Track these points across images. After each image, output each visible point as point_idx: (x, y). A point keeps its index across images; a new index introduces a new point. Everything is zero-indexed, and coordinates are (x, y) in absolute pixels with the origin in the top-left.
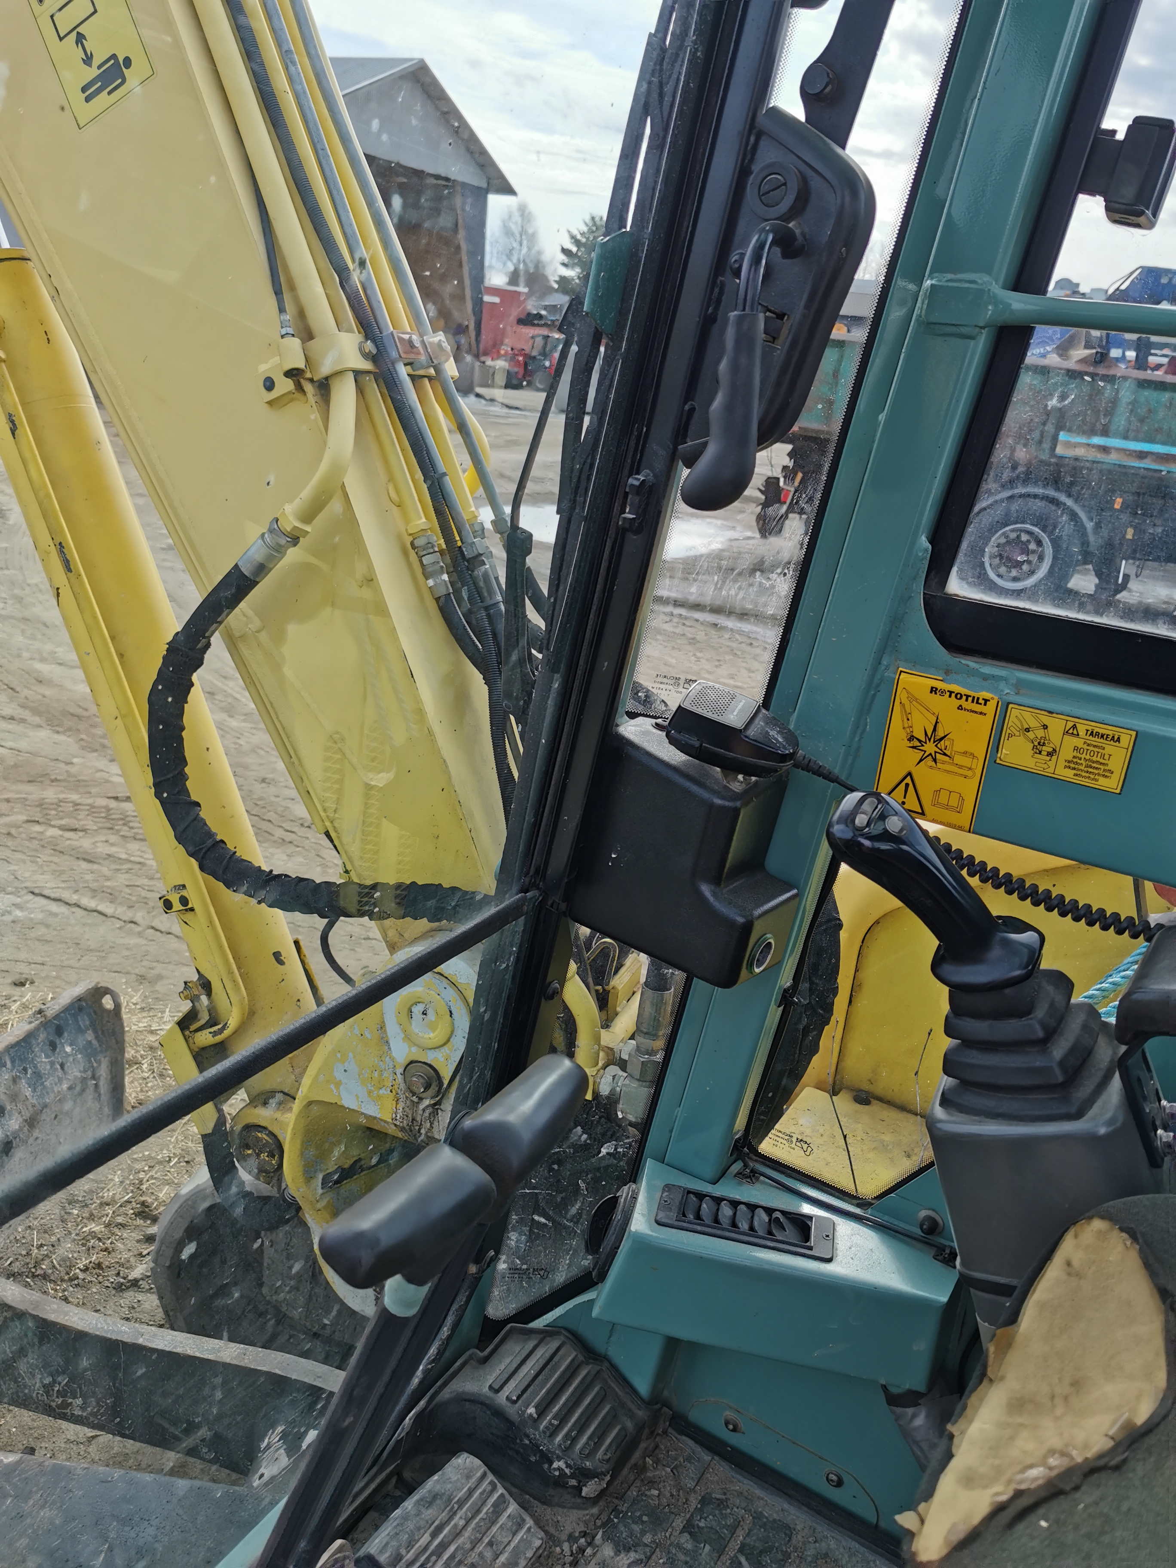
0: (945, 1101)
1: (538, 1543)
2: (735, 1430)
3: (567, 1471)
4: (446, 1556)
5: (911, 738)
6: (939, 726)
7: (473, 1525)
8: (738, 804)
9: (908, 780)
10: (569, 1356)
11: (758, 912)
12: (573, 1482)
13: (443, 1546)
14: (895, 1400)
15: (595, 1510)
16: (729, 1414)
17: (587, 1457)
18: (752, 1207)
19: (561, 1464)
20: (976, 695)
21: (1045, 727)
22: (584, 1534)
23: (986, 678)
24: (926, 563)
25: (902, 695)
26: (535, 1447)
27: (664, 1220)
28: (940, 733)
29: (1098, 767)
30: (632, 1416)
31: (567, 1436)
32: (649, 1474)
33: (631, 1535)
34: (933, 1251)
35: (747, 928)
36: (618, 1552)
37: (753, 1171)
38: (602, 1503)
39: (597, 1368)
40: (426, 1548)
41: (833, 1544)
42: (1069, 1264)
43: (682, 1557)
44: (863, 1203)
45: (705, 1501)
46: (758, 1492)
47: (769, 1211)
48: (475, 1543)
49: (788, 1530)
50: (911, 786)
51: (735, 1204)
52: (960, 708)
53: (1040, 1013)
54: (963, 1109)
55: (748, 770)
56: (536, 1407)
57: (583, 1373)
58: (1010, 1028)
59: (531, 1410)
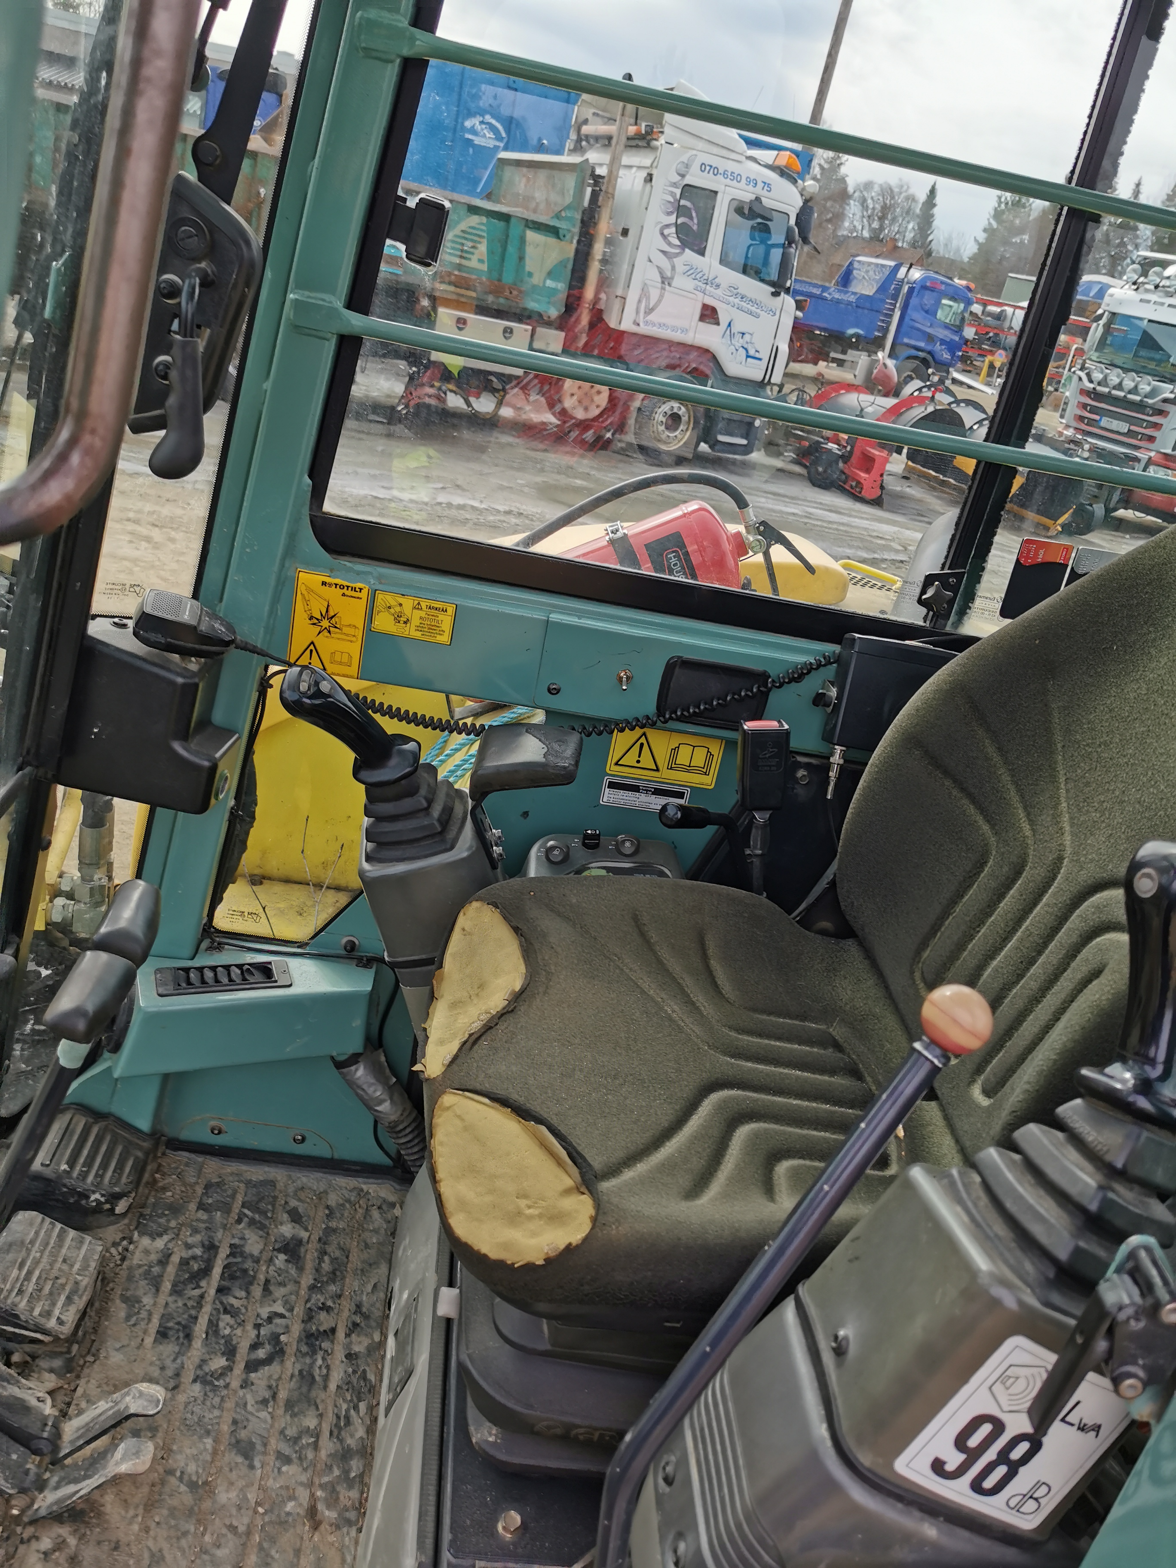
0: (369, 859)
1: (100, 1248)
2: (220, 1133)
3: (103, 1199)
4: (34, 1280)
5: (311, 618)
6: (330, 608)
7: (47, 1253)
8: (196, 680)
9: (312, 647)
10: (81, 1123)
11: (218, 755)
12: (108, 1206)
13: (30, 1273)
14: (340, 1065)
15: (126, 1221)
16: (213, 1123)
17: (115, 1184)
18: (227, 968)
19: (97, 1196)
20: (354, 585)
21: (401, 605)
22: (124, 1238)
23: (358, 573)
24: (309, 494)
25: (301, 588)
26: (73, 1191)
27: (165, 992)
28: (331, 613)
29: (434, 628)
30: (140, 1148)
31: (96, 1175)
32: (160, 1184)
33: (160, 1225)
34: (355, 962)
35: (214, 768)
36: (153, 1239)
37: (219, 944)
38: (130, 1215)
39: (104, 1123)
40: (18, 1279)
41: (304, 1180)
42: (463, 930)
43: (203, 1225)
44: (301, 945)
45: (208, 1186)
46: (244, 1168)
47: (240, 967)
48: (52, 1265)
49: (272, 1183)
50: (314, 652)
51: (214, 969)
52: (344, 595)
53: (423, 791)
54: (381, 861)
55: (198, 654)
56: (67, 1163)
57: (95, 1130)
58: (406, 804)
59: (64, 1167)
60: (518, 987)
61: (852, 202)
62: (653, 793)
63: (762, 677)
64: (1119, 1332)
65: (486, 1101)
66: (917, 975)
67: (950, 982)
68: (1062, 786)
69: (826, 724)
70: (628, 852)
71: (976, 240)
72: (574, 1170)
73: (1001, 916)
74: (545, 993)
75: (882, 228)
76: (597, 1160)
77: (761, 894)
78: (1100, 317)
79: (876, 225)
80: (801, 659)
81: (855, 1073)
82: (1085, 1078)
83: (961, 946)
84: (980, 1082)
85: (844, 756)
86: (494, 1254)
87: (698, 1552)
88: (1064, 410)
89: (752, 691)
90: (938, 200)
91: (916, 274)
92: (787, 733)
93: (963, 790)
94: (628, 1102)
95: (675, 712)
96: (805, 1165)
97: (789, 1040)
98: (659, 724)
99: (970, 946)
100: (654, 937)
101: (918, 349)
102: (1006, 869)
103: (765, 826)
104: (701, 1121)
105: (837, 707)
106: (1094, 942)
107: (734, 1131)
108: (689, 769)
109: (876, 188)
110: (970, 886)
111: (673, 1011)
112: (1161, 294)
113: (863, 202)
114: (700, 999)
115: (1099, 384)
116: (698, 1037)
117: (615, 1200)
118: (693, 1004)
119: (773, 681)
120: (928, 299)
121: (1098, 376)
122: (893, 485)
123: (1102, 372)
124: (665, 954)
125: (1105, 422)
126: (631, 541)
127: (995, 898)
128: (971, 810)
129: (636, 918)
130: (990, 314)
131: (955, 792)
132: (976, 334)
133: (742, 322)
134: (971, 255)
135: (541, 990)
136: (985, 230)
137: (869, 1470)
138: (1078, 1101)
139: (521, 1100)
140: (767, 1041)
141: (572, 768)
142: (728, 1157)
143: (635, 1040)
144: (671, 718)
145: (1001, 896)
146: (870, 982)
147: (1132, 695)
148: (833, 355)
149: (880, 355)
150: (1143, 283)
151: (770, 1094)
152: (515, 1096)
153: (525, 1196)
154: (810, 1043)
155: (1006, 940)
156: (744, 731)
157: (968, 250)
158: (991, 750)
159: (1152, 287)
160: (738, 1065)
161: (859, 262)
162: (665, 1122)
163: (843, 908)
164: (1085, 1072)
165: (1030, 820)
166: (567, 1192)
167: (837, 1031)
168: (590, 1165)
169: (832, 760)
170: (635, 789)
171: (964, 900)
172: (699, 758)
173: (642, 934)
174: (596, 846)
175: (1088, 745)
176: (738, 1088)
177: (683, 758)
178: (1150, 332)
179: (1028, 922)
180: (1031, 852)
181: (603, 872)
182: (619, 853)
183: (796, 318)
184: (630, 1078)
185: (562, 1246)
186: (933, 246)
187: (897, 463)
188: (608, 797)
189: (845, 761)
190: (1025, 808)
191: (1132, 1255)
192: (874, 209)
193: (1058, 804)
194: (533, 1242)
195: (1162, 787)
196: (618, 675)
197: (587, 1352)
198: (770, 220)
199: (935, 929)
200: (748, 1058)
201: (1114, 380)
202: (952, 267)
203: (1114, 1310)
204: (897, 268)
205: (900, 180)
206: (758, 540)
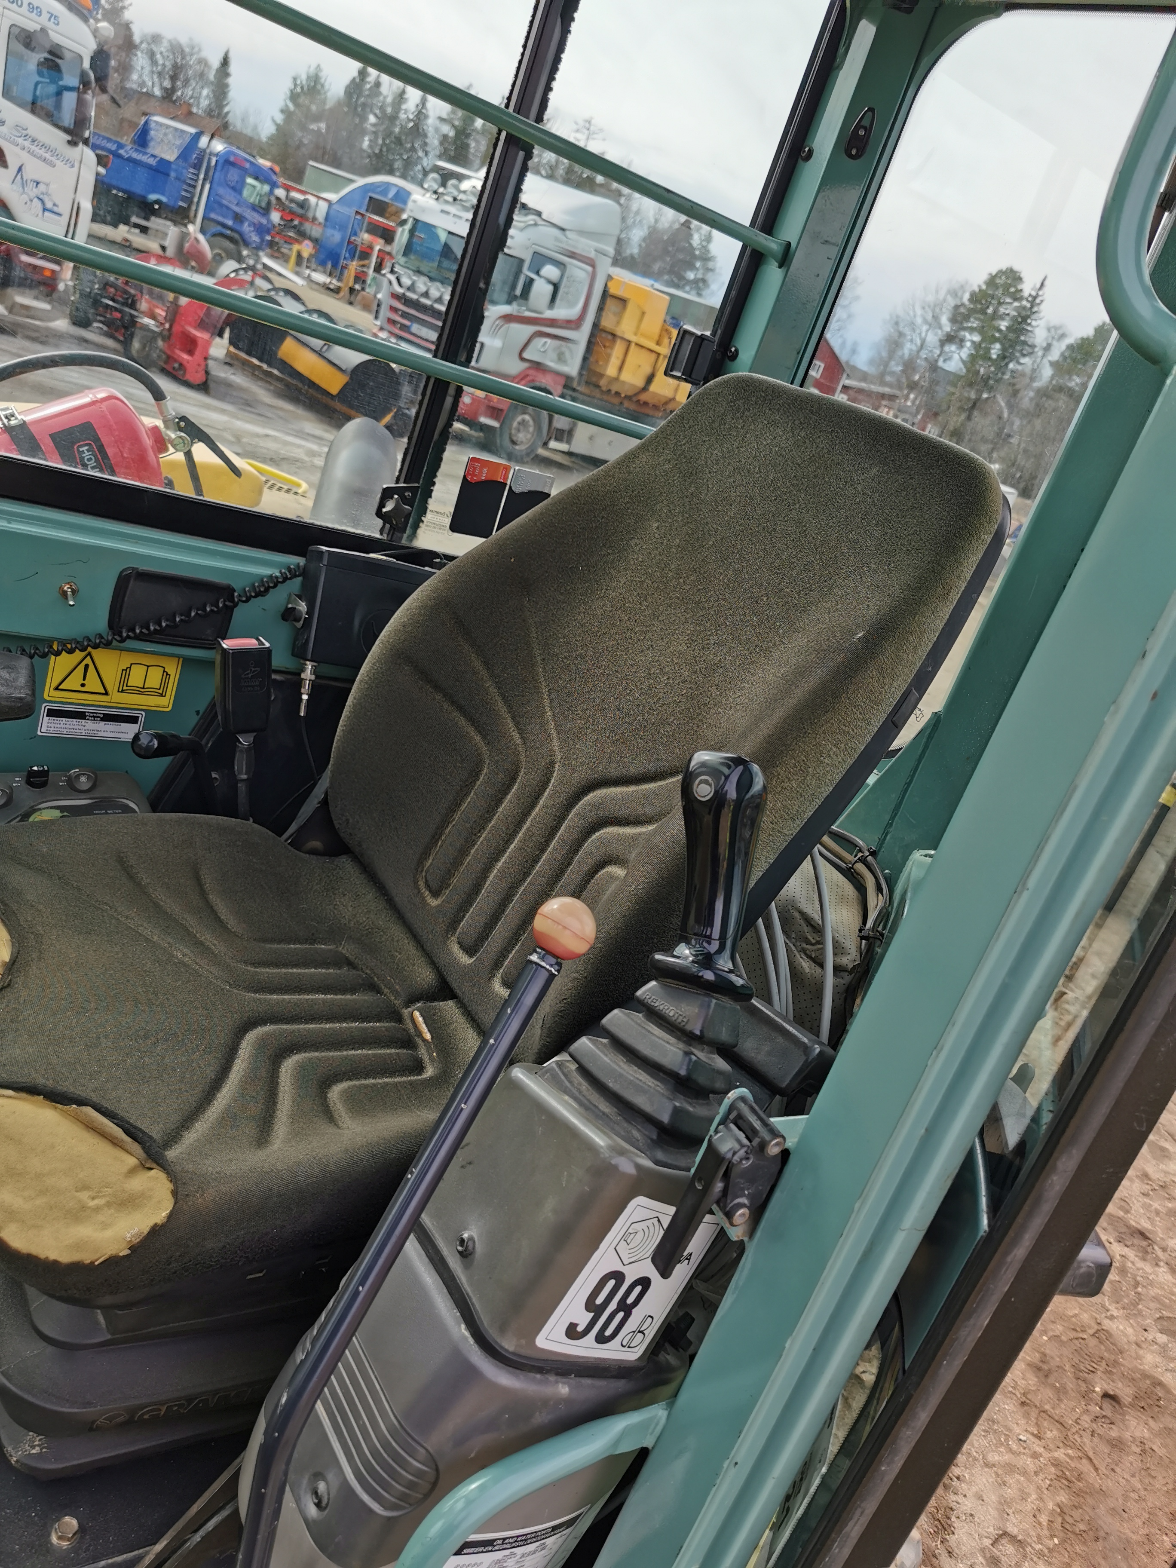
60: (7, 958)
61: (139, 53)
62: (102, 720)
63: (227, 591)
64: (734, 1173)
65: (10, 1092)
66: (421, 884)
67: (558, 895)
68: (546, 696)
69: (295, 639)
70: (85, 787)
71: (274, 121)
72: (136, 1148)
73: (502, 821)
74: (40, 959)
75: (173, 90)
76: (155, 1131)
77: (248, 820)
78: (404, 222)
79: (167, 84)
80: (266, 571)
81: (374, 988)
82: (658, 961)
83: (463, 852)
84: (499, 976)
85: (315, 672)
86: (65, 1258)
87: (345, 1482)
88: (377, 312)
89: (217, 606)
90: (233, 68)
91: (219, 146)
92: (269, 651)
93: (453, 703)
94: (167, 1060)
95: (133, 630)
96: (355, 1086)
97: (306, 965)
98: (115, 643)
99: (472, 852)
100: (145, 880)
101: (224, 226)
102: (501, 775)
103: (249, 749)
104: (246, 1063)
105: (308, 622)
106: (594, 837)
107: (279, 1067)
108: (143, 690)
109: (165, 44)
110: (467, 795)
111: (184, 955)
112: (459, 207)
113: (152, 55)
114: (207, 937)
115: (409, 289)
116: (216, 978)
117: (190, 1167)
118: (202, 943)
119: (240, 595)
120: (233, 175)
121: (406, 281)
122: (220, 372)
123: (410, 278)
124: (160, 895)
125: (415, 328)
126: (33, 429)
127: (493, 803)
128: (462, 721)
129: (121, 860)
130: (292, 200)
131: (446, 706)
132: (282, 218)
133: (34, 169)
134: (269, 135)
135: (34, 955)
136: (282, 111)
137: (514, 1354)
138: (653, 983)
139: (50, 1083)
140: (284, 970)
141: (29, 699)
142: (281, 1094)
143: (155, 993)
144: (128, 637)
145: (499, 802)
146: (370, 896)
147: (599, 612)
148: (134, 219)
149: (191, 228)
150: (442, 194)
151: (301, 1023)
152: (40, 1081)
153: (85, 1187)
154: (325, 964)
155: (508, 842)
156: (224, 650)
157: (266, 130)
158: (477, 664)
159: (450, 199)
160: (265, 1000)
161: (156, 122)
162: (211, 1073)
163: (337, 826)
164: (658, 957)
165: (519, 729)
166: (132, 1171)
167: (347, 949)
168: (151, 1137)
169: (303, 676)
170: (81, 716)
171: (462, 808)
172: (154, 679)
173: (131, 877)
174: (43, 785)
175: (565, 658)
176: (271, 1023)
177: (136, 678)
178: (450, 243)
179: (528, 823)
180: (522, 758)
181: (57, 813)
182: (72, 788)
183: (98, 174)
184: (161, 1034)
185: (146, 1230)
186: (230, 118)
187: (220, 347)
188: (47, 726)
189: (317, 677)
190: (513, 718)
191: (732, 1108)
192: (164, 65)
193: (544, 713)
194: (109, 1233)
195: (637, 695)
196: (61, 588)
197: (152, 1329)
198: (61, 58)
199: (436, 837)
200: (272, 991)
201: (421, 287)
202: (249, 143)
203: (729, 1155)
204: (197, 137)
205: (191, 39)
206: (180, 437)
